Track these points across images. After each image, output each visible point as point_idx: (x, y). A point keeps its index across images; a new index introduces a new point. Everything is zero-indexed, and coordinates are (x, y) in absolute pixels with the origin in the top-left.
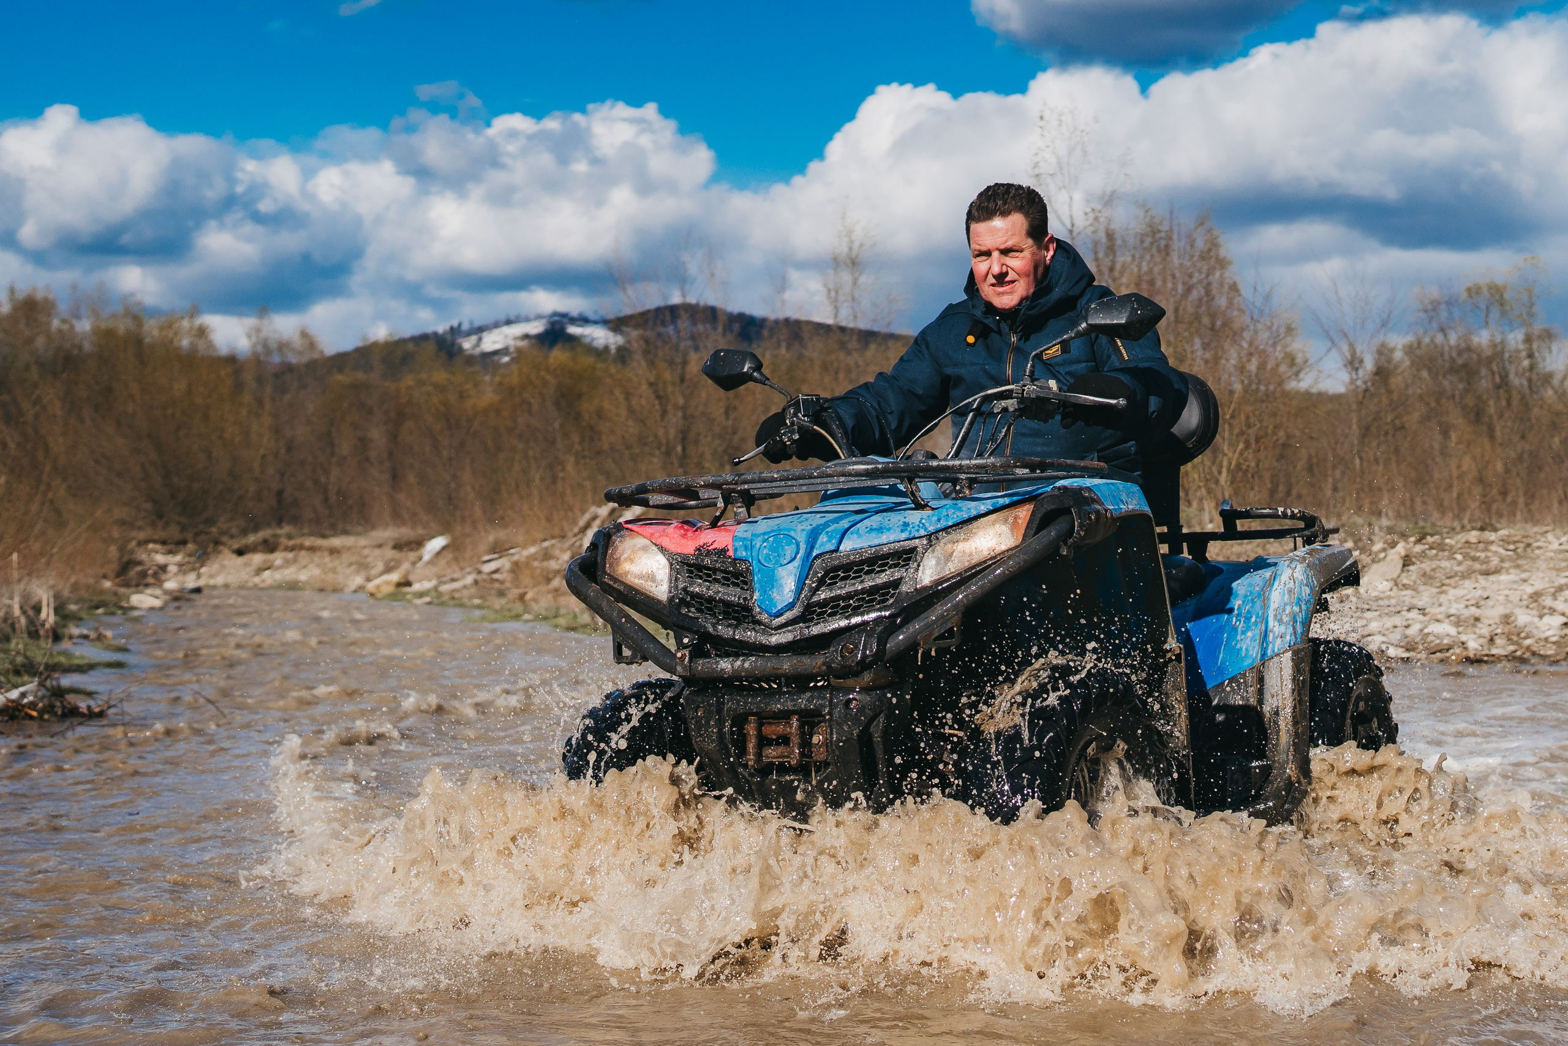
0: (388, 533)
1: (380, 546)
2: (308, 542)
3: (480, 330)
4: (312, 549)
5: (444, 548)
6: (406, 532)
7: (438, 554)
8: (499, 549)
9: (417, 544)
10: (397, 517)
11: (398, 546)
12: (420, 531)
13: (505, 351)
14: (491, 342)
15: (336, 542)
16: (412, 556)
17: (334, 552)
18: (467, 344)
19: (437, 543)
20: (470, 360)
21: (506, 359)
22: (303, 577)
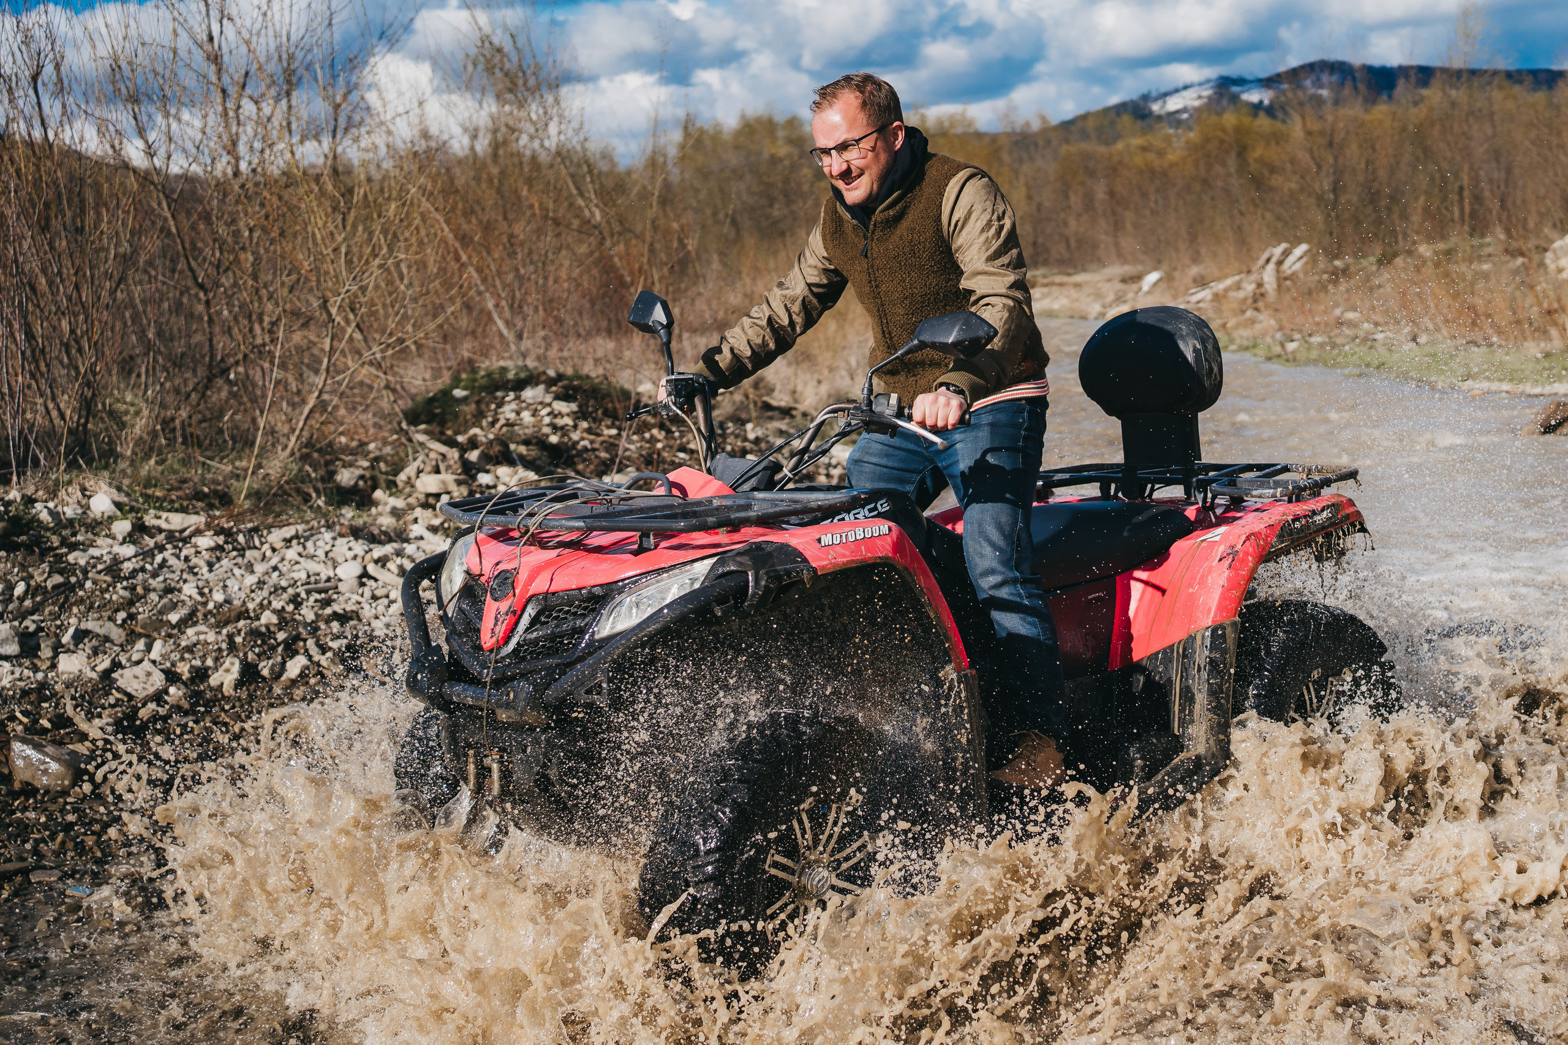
0: (1117, 270)
1: (1109, 280)
2: (1058, 279)
3: (1166, 95)
4: (1061, 285)
5: (1160, 280)
6: (1128, 269)
7: (1155, 284)
8: (1202, 282)
9: (1138, 278)
10: (1122, 258)
11: (1124, 281)
12: (1140, 268)
13: (1185, 110)
14: (1174, 104)
15: (1079, 278)
16: (1134, 287)
17: (1077, 286)
18: (1156, 107)
19: (1153, 277)
20: (1159, 118)
21: (1185, 116)
22: (1056, 306)
